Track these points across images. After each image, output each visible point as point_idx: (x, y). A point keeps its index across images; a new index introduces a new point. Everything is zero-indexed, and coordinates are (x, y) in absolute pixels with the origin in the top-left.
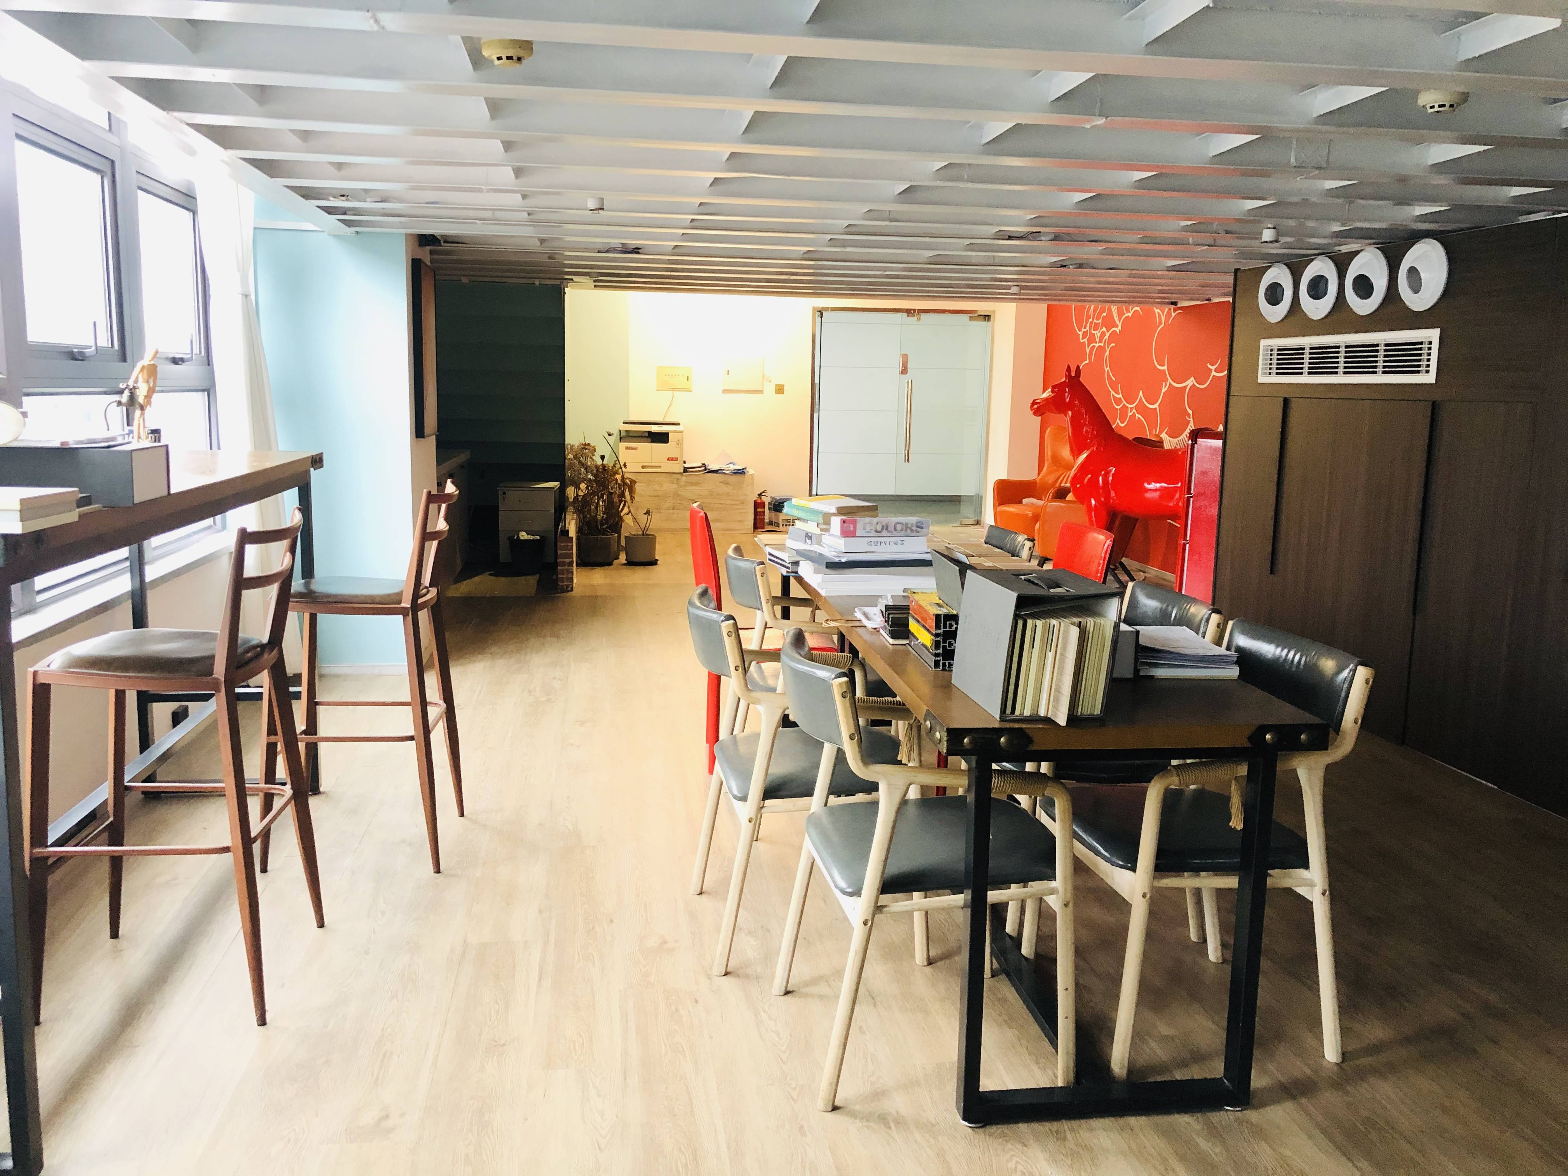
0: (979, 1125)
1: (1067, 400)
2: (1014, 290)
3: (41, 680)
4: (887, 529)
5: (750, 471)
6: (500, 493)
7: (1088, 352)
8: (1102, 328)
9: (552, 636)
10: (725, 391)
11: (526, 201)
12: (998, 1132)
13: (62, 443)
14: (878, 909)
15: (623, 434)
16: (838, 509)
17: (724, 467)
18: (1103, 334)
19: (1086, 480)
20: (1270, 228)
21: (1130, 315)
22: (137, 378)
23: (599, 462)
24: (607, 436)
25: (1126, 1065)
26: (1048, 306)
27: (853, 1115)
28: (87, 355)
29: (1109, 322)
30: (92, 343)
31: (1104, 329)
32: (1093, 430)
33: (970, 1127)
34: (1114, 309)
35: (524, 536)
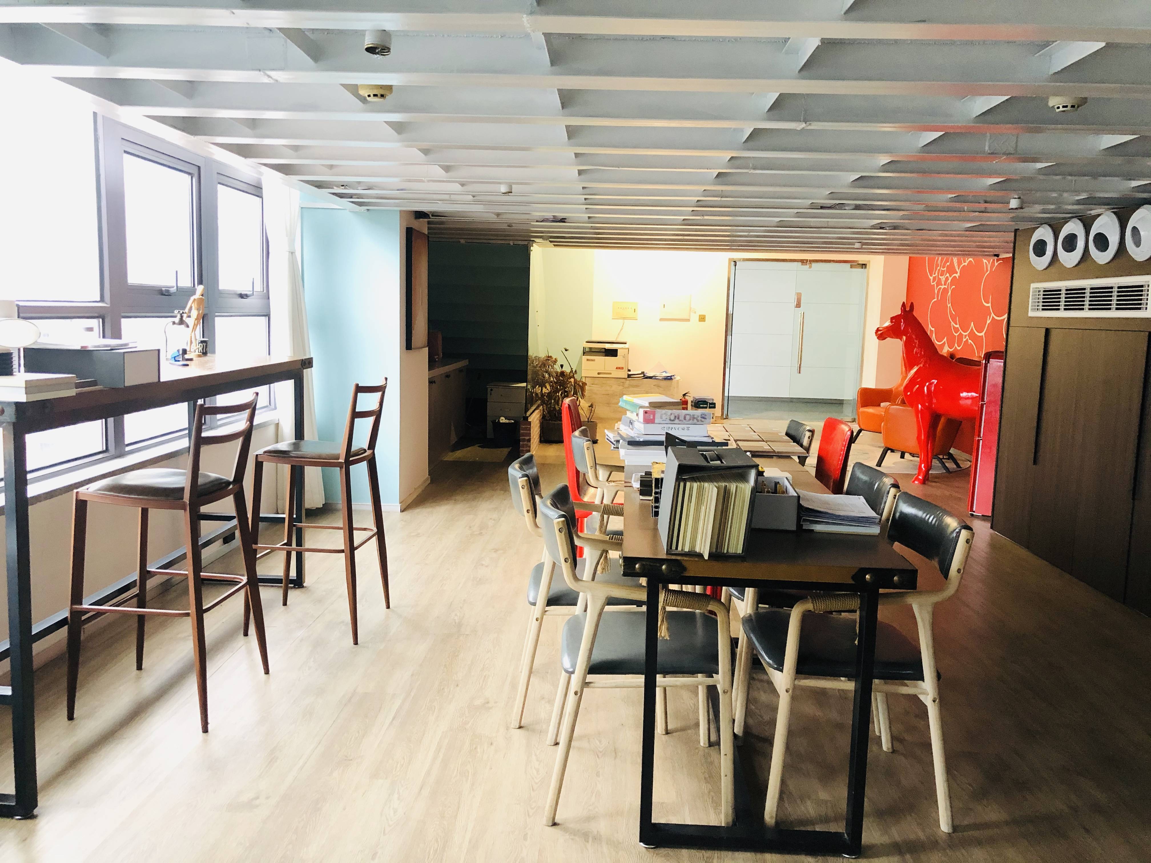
0: (653, 847)
1: (902, 328)
2: (857, 245)
3: (82, 498)
4: (678, 418)
5: (678, 378)
6: (489, 390)
7: (936, 292)
8: (946, 274)
9: (501, 490)
10: (661, 320)
11: (465, 187)
12: (665, 853)
13: (82, 347)
14: (586, 684)
15: (587, 350)
16: (650, 403)
17: (658, 374)
18: (947, 279)
19: (915, 390)
20: (1015, 198)
21: (966, 264)
22: (191, 307)
23: (559, 370)
24: (564, 351)
25: (774, 815)
26: (910, 257)
27: (566, 830)
28: (171, 292)
29: (951, 270)
30: (175, 285)
31: (948, 275)
32: (921, 351)
33: (645, 847)
34: (955, 260)
35: (503, 420)
